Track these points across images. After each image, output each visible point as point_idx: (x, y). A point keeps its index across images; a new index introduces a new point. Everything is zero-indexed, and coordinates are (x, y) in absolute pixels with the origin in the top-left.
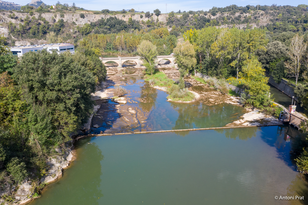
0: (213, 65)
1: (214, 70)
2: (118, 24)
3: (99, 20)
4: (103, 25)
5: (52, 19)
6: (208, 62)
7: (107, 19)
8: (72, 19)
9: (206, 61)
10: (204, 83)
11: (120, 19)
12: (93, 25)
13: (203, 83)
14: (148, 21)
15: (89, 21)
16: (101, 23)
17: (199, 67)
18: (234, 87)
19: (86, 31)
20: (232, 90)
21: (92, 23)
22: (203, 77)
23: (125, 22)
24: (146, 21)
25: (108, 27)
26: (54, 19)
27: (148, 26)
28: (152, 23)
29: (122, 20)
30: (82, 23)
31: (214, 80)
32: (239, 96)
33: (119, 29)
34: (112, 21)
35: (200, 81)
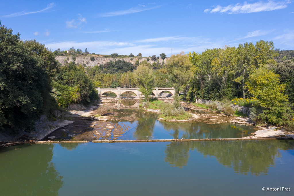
0: (215, 87)
1: (216, 92)
2: (125, 66)
3: (108, 62)
4: (111, 67)
5: (65, 62)
6: (209, 84)
7: (116, 61)
8: (83, 61)
9: (207, 83)
10: (206, 108)
11: (128, 61)
12: (102, 67)
13: (204, 108)
14: (154, 63)
15: (99, 64)
16: (110, 66)
17: (200, 93)
18: (241, 107)
19: (94, 71)
20: (238, 111)
21: (101, 65)
22: (205, 102)
23: (132, 64)
24: (152, 64)
25: (116, 68)
26: (67, 62)
27: (154, 68)
28: (157, 65)
29: (129, 63)
30: (92, 65)
31: (217, 103)
32: (248, 116)
33: (126, 70)
34: (120, 64)
35: (201, 106)
